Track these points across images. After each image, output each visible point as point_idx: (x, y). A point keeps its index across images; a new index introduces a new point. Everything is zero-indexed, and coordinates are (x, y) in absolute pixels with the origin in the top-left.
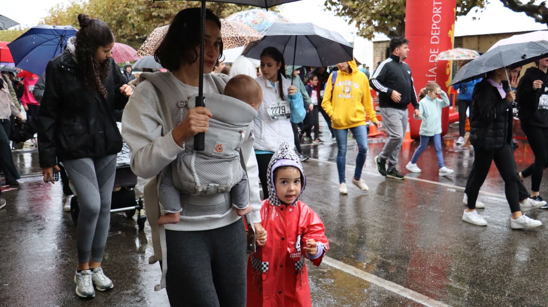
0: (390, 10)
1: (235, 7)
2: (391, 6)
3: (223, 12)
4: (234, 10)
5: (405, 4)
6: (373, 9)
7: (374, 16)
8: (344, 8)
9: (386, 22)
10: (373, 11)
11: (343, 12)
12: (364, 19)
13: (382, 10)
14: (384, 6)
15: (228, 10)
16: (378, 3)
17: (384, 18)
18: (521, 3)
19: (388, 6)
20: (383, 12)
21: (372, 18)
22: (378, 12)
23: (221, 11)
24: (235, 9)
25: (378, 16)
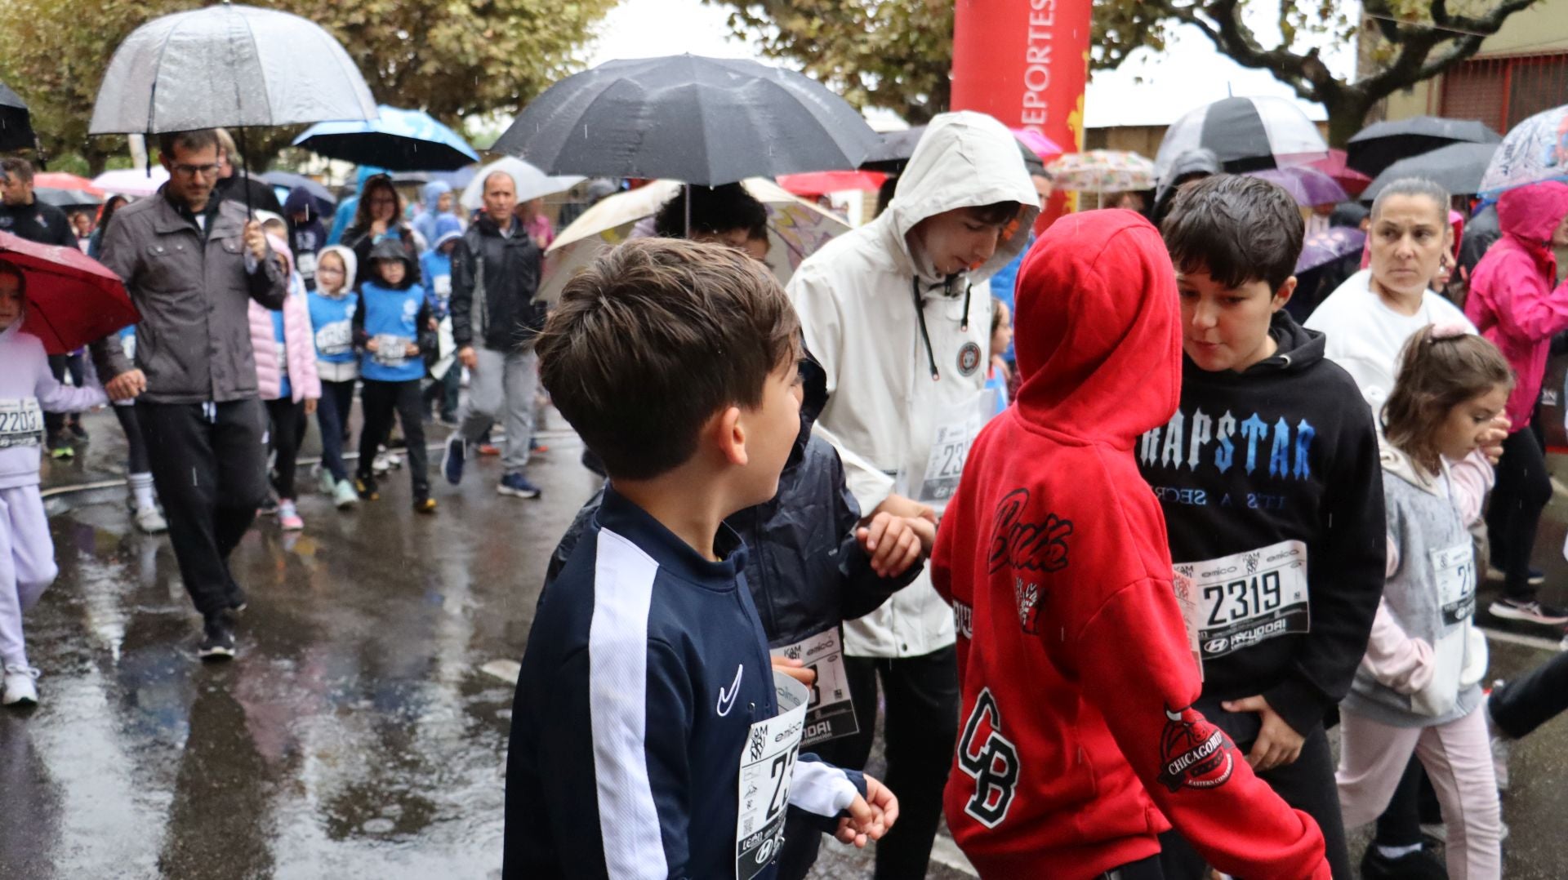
0: (911, 47)
1: (470, 20)
2: (913, 37)
3: (434, 32)
4: (466, 29)
5: (951, 33)
6: (864, 42)
7: (864, 62)
8: (783, 37)
9: (899, 80)
10: (864, 49)
11: (780, 46)
12: (837, 70)
13: (888, 47)
14: (894, 36)
15: (449, 26)
16: (877, 25)
17: (894, 68)
18: (1258, 46)
19: (904, 36)
20: (892, 51)
21: (859, 68)
22: (878, 52)
23: (426, 29)
24: (468, 25)
25: (876, 62)
